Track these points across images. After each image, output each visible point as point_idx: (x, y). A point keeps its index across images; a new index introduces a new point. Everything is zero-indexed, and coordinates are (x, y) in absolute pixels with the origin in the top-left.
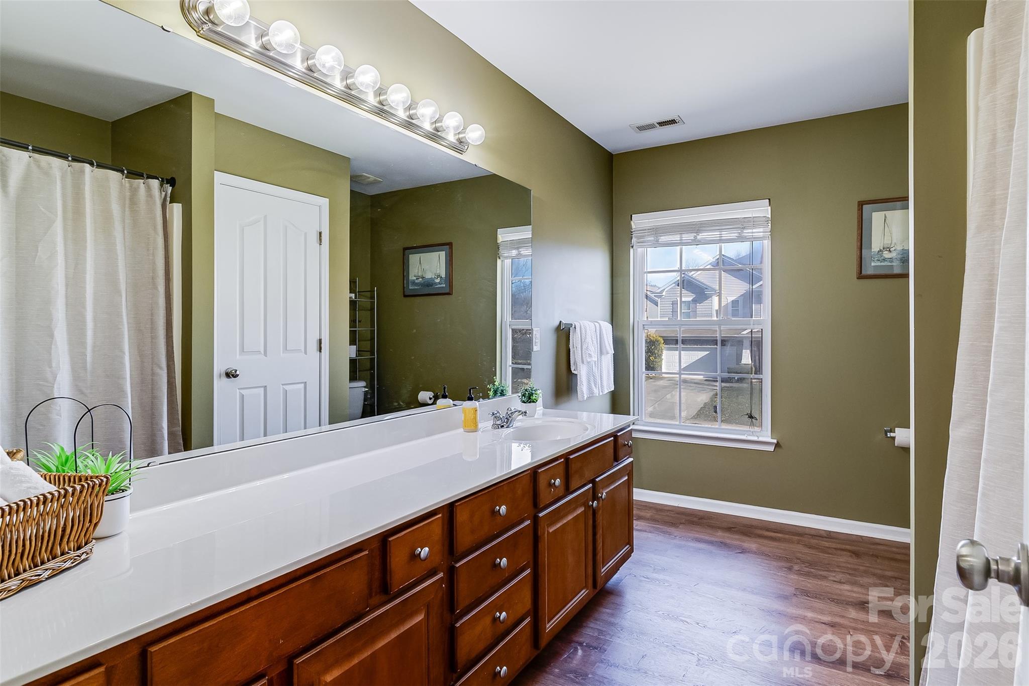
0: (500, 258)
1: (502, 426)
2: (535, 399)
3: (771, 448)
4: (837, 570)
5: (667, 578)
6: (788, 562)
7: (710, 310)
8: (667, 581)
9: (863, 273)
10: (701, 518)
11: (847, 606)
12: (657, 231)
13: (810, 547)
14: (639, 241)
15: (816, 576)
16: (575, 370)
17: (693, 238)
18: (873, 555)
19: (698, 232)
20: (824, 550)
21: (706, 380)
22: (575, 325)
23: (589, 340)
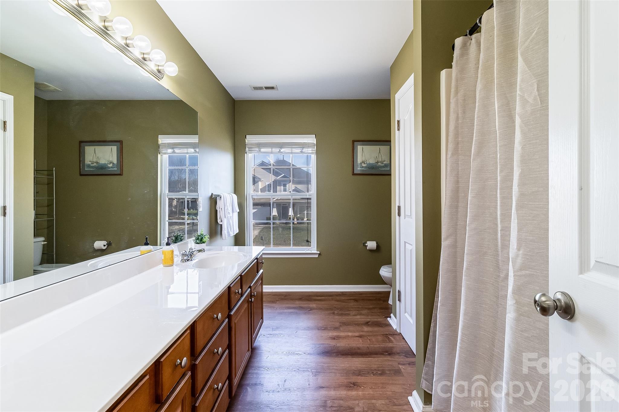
0: (160, 154)
1: (188, 260)
2: (205, 241)
3: (317, 256)
4: (352, 309)
5: (281, 332)
6: (331, 310)
7: (258, 190)
8: (282, 334)
9: (354, 173)
10: (286, 296)
11: (362, 326)
12: (260, 145)
13: (338, 301)
14: (249, 150)
15: (345, 315)
16: (220, 222)
17: (279, 151)
18: (362, 300)
19: (281, 148)
20: (343, 301)
21: (256, 224)
22: (221, 196)
23: (228, 204)
